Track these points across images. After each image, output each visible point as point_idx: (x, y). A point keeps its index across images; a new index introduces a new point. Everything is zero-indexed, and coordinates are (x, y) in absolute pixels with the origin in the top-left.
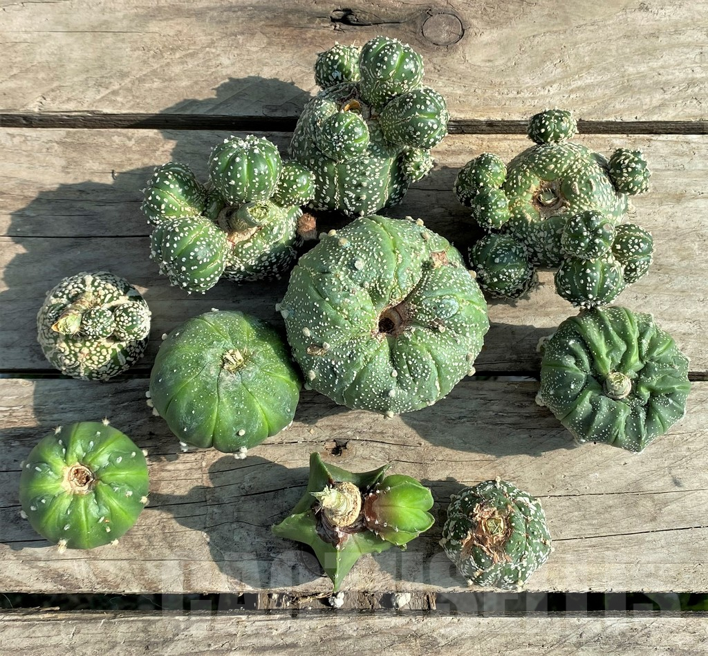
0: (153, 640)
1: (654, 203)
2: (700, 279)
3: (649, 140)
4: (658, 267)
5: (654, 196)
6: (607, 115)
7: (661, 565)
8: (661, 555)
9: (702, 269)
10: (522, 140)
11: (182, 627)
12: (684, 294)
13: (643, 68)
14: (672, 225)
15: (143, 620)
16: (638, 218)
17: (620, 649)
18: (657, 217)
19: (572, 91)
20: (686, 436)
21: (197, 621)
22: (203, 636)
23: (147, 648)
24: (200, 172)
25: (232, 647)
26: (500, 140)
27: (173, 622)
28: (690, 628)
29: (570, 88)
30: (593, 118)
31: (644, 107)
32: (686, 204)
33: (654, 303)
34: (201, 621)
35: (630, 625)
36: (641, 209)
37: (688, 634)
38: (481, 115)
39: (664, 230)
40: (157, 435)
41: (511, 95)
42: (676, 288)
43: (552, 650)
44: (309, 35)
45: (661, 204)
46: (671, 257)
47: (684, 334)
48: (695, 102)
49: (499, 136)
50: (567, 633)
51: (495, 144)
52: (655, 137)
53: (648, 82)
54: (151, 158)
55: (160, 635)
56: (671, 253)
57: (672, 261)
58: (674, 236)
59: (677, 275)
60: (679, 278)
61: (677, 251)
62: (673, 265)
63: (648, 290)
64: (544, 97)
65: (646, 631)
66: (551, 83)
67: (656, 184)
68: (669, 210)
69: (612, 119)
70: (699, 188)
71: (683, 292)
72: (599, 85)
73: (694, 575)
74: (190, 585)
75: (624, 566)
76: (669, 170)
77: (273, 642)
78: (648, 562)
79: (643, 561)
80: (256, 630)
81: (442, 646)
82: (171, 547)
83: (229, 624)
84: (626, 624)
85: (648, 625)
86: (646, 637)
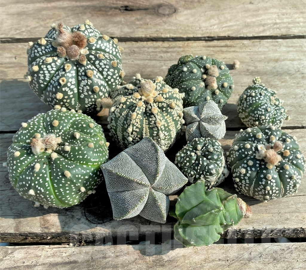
1: (265, 63)
2: (292, 90)
3: (260, 42)
5: (265, 60)
6: (240, 34)
7: (293, 214)
8: (292, 209)
9: (292, 86)
10: (202, 43)
11: (10, 252)
13: (254, 20)
14: (275, 70)
18: (267, 67)
19: (223, 27)
22: (21, 257)
25: (37, 263)
26: (192, 43)
27: (4, 249)
29: (222, 27)
30: (234, 35)
31: (256, 31)
32: (280, 63)
34: (21, 248)
35: (280, 247)
38: (184, 35)
39: (272, 72)
41: (196, 29)
42: (281, 93)
43: (233, 263)
44: (109, 13)
45: (268, 63)
48: (278, 30)
49: (192, 42)
50: (242, 252)
51: (191, 44)
52: (262, 41)
53: (256, 24)
56: (276, 80)
57: (277, 83)
58: (277, 74)
60: (282, 89)
61: (279, 80)
62: (278, 85)
64: (211, 29)
65: (290, 250)
66: (214, 25)
67: (265, 56)
68: (273, 65)
69: (242, 35)
70: (285, 57)
71: (284, 94)
72: (235, 25)
74: (19, 229)
75: (271, 215)
76: (270, 51)
77: (63, 260)
78: (286, 213)
79: (282, 212)
80: (54, 253)
81: (166, 261)
82: (11, 209)
83: (37, 250)
84: (277, 246)
85: (290, 247)
86: (290, 254)
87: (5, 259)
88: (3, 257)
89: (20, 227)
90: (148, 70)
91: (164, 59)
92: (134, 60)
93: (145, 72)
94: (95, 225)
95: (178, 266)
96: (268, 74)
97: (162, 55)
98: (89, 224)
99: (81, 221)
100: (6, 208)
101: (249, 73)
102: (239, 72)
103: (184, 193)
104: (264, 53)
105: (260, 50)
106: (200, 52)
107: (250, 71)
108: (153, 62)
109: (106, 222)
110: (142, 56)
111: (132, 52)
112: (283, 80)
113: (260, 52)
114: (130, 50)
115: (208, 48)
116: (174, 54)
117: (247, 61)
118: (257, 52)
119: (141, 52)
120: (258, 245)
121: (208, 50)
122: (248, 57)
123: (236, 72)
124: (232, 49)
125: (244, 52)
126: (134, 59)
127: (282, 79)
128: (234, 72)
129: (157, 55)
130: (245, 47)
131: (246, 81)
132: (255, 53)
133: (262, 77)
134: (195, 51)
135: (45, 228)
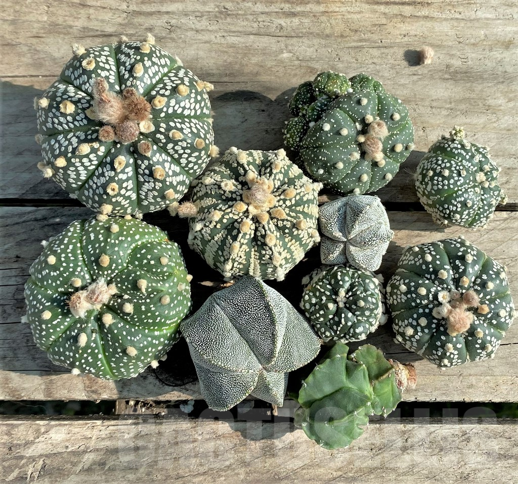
0: (15, 442)
1: (484, 50)
4: (487, 108)
5: (485, 43)
7: (482, 377)
8: (482, 369)
11: (43, 430)
12: (510, 132)
14: (500, 69)
15: (6, 424)
16: (470, 63)
17: (442, 453)
18: (487, 62)
20: (508, 261)
21: (56, 426)
22: (61, 439)
23: (10, 449)
24: (67, 18)
25: (88, 448)
27: (34, 426)
28: (507, 434)
32: (514, 51)
33: (482, 140)
34: (60, 425)
35: (452, 431)
36: (473, 55)
37: (504, 439)
39: (493, 74)
40: (23, 258)
42: (502, 126)
43: (380, 454)
45: (491, 50)
46: (498, 98)
47: (509, 169)
50: (394, 438)
54: (22, 6)
55: (22, 438)
56: (499, 95)
57: (500, 102)
58: (502, 80)
59: (504, 115)
60: (506, 118)
61: (505, 94)
62: (501, 106)
63: (477, 128)
65: (466, 436)
67: (487, 32)
68: (498, 56)
71: (509, 130)
73: (512, 386)
74: (51, 393)
75: (447, 378)
76: (499, 19)
77: (125, 444)
78: (470, 375)
79: (465, 374)
80: (110, 433)
81: (280, 449)
82: (34, 359)
83: (85, 429)
84: (448, 430)
85: (468, 431)
86: (466, 442)
87: (37, 440)
88: (35, 439)
89: (52, 390)
90: (254, 60)
91: (285, 34)
92: (225, 34)
93: (247, 65)
94: (171, 387)
95: (297, 456)
96: (486, 79)
97: (282, 22)
98: (161, 386)
99: (147, 382)
100: (25, 356)
101: (450, 73)
102: (430, 71)
103: (314, 374)
104: (487, 23)
105: (480, 14)
106: (359, 16)
107: (452, 70)
108: (264, 42)
109: (187, 383)
110: (241, 24)
111: (221, 12)
112: (511, 95)
113: (478, 20)
114: (218, 7)
115: (376, 7)
116: (306, 21)
117: (450, 44)
118: (471, 20)
119: (240, 12)
120: (419, 427)
121: (375, 12)
122: (452, 33)
123: (426, 72)
124: (425, 12)
125: (446, 19)
126: (226, 31)
127: (511, 92)
128: (420, 72)
129: (271, 22)
130: (450, 8)
131: (442, 94)
132: (469, 24)
133: (474, 84)
134: (349, 12)
135: (93, 392)
